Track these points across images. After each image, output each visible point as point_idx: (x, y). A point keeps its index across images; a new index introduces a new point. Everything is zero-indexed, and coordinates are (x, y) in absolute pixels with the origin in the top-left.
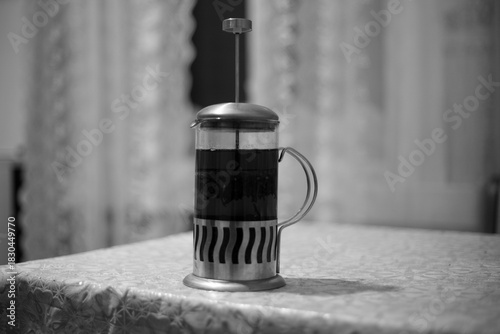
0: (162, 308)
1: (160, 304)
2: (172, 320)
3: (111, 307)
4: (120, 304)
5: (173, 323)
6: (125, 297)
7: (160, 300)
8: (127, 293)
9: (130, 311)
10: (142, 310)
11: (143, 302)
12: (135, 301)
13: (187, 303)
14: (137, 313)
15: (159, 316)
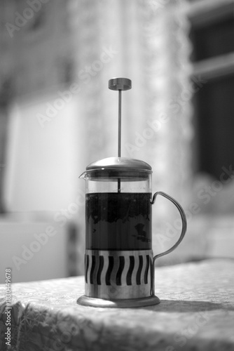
0: (47, 318)
1: (45, 315)
2: (51, 328)
3: (19, 317)
4: (23, 315)
5: (52, 330)
6: (26, 309)
7: (46, 311)
8: (28, 306)
9: (29, 320)
10: (35, 319)
11: (36, 313)
12: (32, 313)
13: (61, 315)
14: (33, 321)
15: (45, 324)
